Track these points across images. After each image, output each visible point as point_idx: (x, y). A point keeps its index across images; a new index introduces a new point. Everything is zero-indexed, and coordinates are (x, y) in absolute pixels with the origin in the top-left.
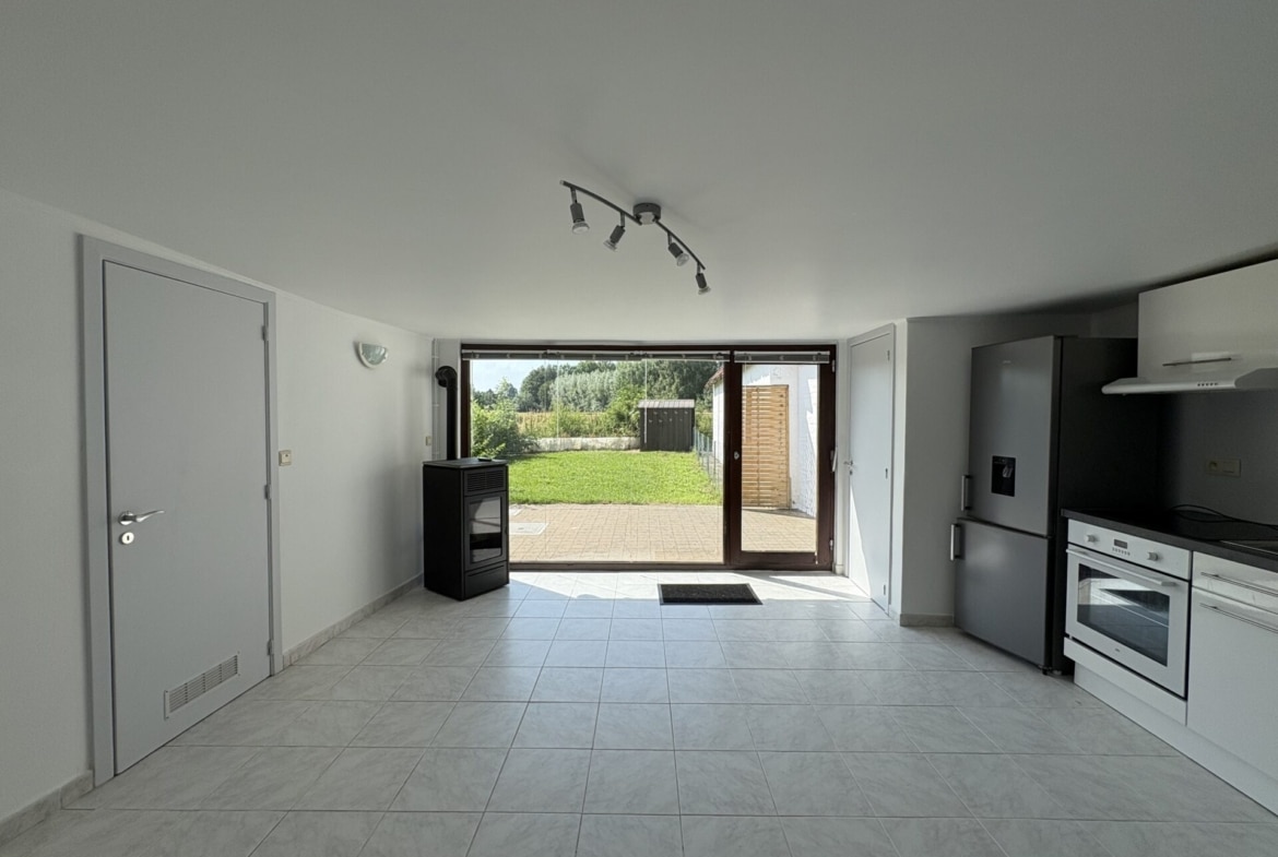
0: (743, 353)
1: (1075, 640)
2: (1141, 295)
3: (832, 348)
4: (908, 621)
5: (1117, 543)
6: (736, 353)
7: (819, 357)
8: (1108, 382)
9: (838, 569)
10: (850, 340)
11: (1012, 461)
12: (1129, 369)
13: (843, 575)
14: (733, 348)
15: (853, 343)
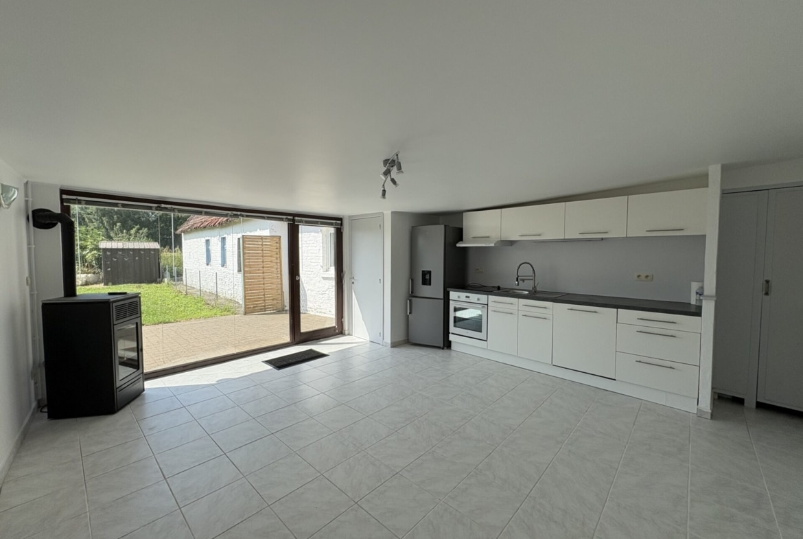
0: (300, 218)
1: (453, 334)
2: (464, 214)
3: (341, 219)
4: (394, 345)
5: (467, 297)
6: (296, 218)
7: (336, 224)
8: (457, 242)
9: (346, 332)
10: (349, 216)
11: (429, 272)
12: (461, 239)
13: (349, 335)
14: (294, 215)
15: (352, 219)
